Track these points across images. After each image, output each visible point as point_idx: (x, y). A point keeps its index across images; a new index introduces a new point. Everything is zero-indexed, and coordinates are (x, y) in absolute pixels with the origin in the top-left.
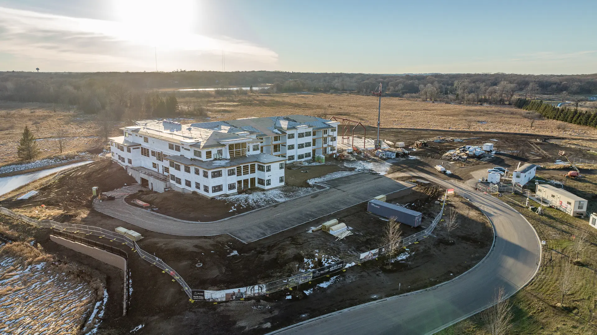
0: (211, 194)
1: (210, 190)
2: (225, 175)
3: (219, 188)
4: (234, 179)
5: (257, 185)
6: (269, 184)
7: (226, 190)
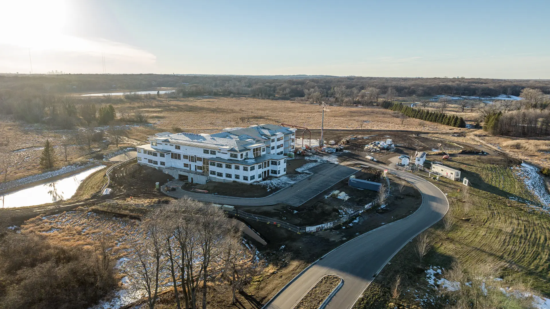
0: (249, 182)
1: (249, 179)
2: (257, 168)
3: (253, 178)
4: (260, 171)
5: (270, 174)
6: (279, 173)
7: (257, 179)
